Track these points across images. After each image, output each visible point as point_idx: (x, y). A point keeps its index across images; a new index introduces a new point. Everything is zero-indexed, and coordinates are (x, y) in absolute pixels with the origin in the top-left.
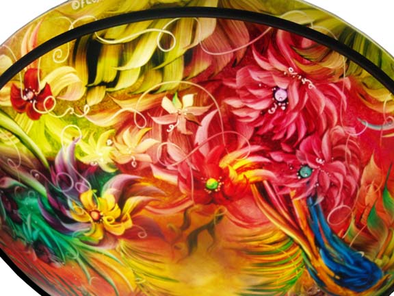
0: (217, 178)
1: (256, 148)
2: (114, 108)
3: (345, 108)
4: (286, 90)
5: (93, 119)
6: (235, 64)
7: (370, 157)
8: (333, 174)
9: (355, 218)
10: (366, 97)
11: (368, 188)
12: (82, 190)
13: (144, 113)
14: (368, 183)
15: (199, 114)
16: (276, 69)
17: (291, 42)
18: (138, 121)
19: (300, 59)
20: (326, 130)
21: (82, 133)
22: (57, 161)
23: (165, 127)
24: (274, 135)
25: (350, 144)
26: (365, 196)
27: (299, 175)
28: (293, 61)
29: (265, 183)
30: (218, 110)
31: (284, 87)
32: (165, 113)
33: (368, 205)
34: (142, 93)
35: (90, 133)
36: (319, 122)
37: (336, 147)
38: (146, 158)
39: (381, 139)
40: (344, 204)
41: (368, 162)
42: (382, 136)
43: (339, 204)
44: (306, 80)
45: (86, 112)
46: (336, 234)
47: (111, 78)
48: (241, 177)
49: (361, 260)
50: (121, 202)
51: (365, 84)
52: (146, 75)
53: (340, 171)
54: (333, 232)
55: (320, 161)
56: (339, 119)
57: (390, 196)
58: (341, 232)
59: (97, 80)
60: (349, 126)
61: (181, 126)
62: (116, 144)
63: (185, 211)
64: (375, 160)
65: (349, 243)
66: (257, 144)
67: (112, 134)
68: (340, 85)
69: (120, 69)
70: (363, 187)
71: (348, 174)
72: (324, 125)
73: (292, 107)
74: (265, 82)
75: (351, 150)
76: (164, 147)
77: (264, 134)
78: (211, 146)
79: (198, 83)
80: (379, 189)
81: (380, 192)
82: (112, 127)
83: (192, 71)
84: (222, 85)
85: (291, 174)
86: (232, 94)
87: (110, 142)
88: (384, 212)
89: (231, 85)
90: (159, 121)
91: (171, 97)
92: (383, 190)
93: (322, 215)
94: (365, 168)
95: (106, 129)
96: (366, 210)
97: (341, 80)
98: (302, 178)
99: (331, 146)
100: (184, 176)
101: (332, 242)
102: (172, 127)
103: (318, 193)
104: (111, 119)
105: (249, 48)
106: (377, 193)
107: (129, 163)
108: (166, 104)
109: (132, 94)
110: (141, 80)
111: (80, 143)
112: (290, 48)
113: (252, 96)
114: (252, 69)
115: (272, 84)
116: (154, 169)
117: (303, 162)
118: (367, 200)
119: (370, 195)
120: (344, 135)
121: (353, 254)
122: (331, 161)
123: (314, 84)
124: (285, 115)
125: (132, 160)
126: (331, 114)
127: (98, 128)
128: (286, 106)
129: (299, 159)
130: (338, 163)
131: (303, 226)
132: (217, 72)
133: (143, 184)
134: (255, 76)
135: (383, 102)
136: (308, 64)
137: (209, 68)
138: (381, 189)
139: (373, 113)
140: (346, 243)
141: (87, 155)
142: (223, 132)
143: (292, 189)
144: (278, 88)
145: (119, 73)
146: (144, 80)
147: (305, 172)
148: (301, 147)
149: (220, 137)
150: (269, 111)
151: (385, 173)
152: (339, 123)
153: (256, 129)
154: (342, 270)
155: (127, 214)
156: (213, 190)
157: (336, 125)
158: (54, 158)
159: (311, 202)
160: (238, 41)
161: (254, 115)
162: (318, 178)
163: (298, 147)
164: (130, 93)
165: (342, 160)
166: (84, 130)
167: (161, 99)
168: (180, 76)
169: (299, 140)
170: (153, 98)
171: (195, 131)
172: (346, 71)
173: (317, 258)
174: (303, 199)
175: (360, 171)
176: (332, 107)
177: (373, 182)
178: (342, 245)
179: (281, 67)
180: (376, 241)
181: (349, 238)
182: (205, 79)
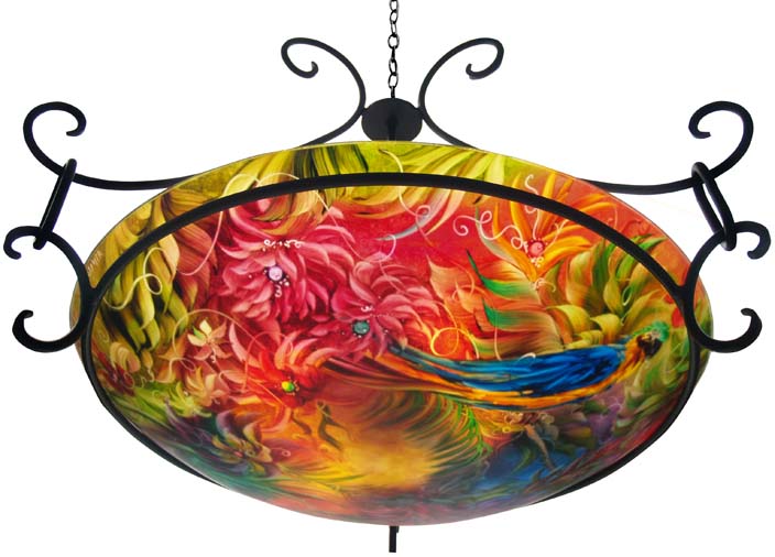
0: (287, 380)
1: (293, 335)
2: (165, 363)
3: (353, 240)
4: (277, 265)
5: (160, 380)
6: (216, 271)
7: (428, 265)
8: (393, 311)
9: (471, 332)
10: (370, 210)
11: (457, 295)
12: (209, 439)
13: (185, 356)
14: (451, 291)
15: (222, 335)
16: (252, 252)
17: (248, 215)
18: (187, 366)
19: (268, 225)
20: (348, 277)
21: (165, 395)
23: (209, 360)
24: (298, 314)
25: (387, 271)
26: (460, 304)
27: (358, 334)
28: (264, 232)
29: (331, 360)
30: (234, 322)
31: (272, 263)
32: (199, 348)
33: (475, 311)
34: (172, 340)
35: (169, 392)
36: (333, 274)
37: (374, 285)
38: (219, 393)
39: (426, 239)
40: (439, 329)
41: (429, 272)
42: (425, 235)
43: (433, 333)
44: (288, 242)
45: (152, 375)
46: (464, 360)
47: (144, 340)
48: (305, 368)
50: (241, 435)
51: (358, 199)
52: (162, 324)
53: (401, 304)
54: (457, 360)
55: (368, 309)
56: (354, 256)
57: (502, 282)
58: (468, 354)
59: (138, 346)
60: (371, 254)
61: (218, 352)
62: (191, 392)
63: (292, 418)
64: (437, 263)
65: (495, 358)
66: (292, 331)
67: (182, 386)
68: (328, 221)
69: (144, 326)
70: (447, 299)
71: (413, 300)
72: (342, 273)
73: (295, 277)
74: (253, 271)
75: (395, 276)
77: (290, 319)
78: (256, 357)
79: (202, 308)
80: (473, 287)
81: (478, 289)
83: (189, 299)
84: (220, 297)
85: (348, 338)
86: (233, 300)
87: (186, 393)
88: (511, 302)
89: (227, 293)
90: (201, 357)
91: (192, 333)
92: (481, 284)
93: (423, 354)
94: (431, 281)
95: (175, 383)
96: (478, 318)
97: (326, 215)
98: (364, 335)
99: (367, 287)
100: (261, 393)
101: (468, 369)
102: (214, 358)
103: (395, 337)
104: (170, 376)
105: (216, 247)
106: (476, 292)
107: (214, 403)
108: (193, 340)
109: (166, 345)
110: (163, 330)
111: (171, 403)
112: (251, 221)
113: (251, 292)
114: (232, 266)
115: (260, 269)
116: (235, 399)
117: (350, 321)
118: (468, 308)
119: (467, 301)
120: (372, 267)
121: (515, 363)
122: (380, 301)
123: (299, 240)
124: (293, 290)
125: (213, 400)
126: (341, 257)
127: (170, 385)
128: (288, 280)
129: (343, 321)
130: (390, 298)
131: (413, 374)
132: (207, 288)
133: (239, 414)
134: (240, 271)
135: (398, 199)
136: (279, 225)
137: (199, 289)
138: (476, 285)
139: (392, 220)
141: (183, 410)
142: (254, 339)
143: (364, 350)
144: (268, 269)
145: (145, 332)
146: (165, 329)
147: (362, 328)
148: (335, 308)
149: (254, 343)
150: (277, 296)
151: (467, 266)
152: (357, 259)
153: (279, 319)
154: (525, 384)
155: (256, 443)
156: (294, 391)
157: (355, 263)
159: (397, 351)
160: (203, 248)
161: (266, 308)
162: (380, 324)
163: (331, 311)
164: (164, 344)
165: (393, 291)
166: (164, 391)
167: (187, 340)
168: (184, 310)
169: (327, 303)
170: (181, 340)
171: (231, 350)
172: (325, 201)
174: (384, 352)
175: (425, 286)
176: (336, 249)
177: (457, 286)
178: (485, 364)
179: (255, 246)
180: (537, 332)
181: (487, 354)
182: (204, 300)
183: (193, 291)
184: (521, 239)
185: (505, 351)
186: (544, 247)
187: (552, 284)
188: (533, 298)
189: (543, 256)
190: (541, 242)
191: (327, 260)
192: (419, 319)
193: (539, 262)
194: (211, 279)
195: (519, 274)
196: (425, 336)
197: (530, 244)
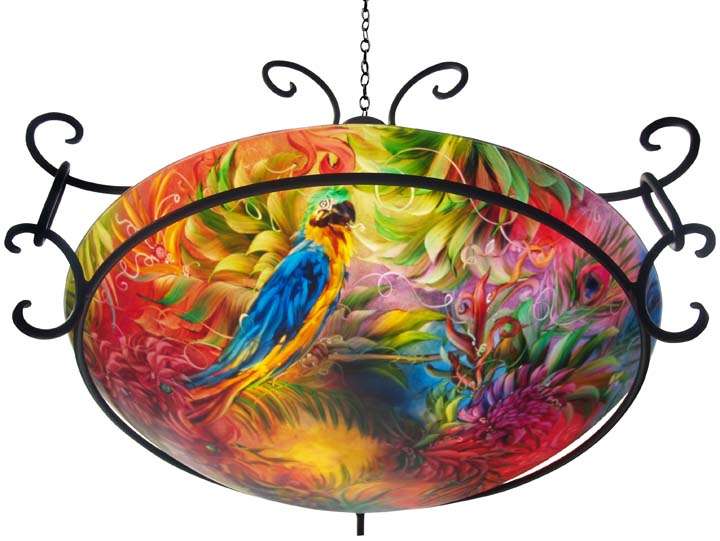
7: (136, 323)
9: (196, 339)
11: (164, 326)
14: (158, 327)
26: (171, 329)
33: (180, 324)
39: (121, 309)
40: (183, 353)
41: (140, 326)
42: (118, 308)
43: (184, 359)
46: (217, 358)
49: (254, 314)
54: (216, 362)
55: (153, 375)
57: (169, 293)
58: (214, 353)
60: (120, 343)
64: (138, 317)
66: (162, 417)
68: (98, 343)
70: (163, 333)
71: (154, 350)
75: (136, 345)
80: (162, 312)
81: (165, 310)
88: (187, 299)
92: (163, 306)
94: (146, 330)
96: (186, 327)
97: (95, 340)
98: (172, 391)
103: (179, 379)
106: (166, 313)
117: (159, 389)
118: (175, 327)
119: (170, 323)
120: (127, 350)
121: (243, 330)
123: (106, 364)
124: (134, 394)
128: (128, 390)
138: (162, 309)
140: (228, 343)
143: (184, 399)
147: (166, 388)
148: (148, 388)
151: (147, 304)
154: (271, 335)
159: (190, 385)
163: (150, 391)
172: (89, 334)
173: (254, 372)
177: (157, 320)
178: (230, 349)
180: (225, 299)
181: (221, 342)
184: (148, 257)
185: (226, 330)
186: (162, 247)
187: (193, 262)
188: (193, 283)
189: (168, 252)
190: (158, 246)
192: (171, 358)
193: (171, 259)
195: (170, 278)
196: (184, 364)
197: (155, 254)
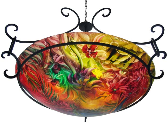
0: (116, 89)
1: (128, 87)
2: (110, 67)
4: (140, 78)
5: (103, 66)
6: (137, 70)
10: (148, 83)
12: (87, 78)
13: (115, 71)
15: (124, 77)
16: (141, 74)
18: (112, 72)
21: (98, 68)
22: (86, 69)
23: (117, 76)
25: (140, 91)
28: (144, 73)
29: (123, 93)
30: (128, 77)
32: (119, 73)
34: (118, 67)
35: (100, 69)
37: (137, 91)
38: (108, 80)
44: (143, 77)
45: (103, 64)
47: (114, 60)
50: (93, 85)
52: (121, 64)
53: (134, 95)
56: (142, 86)
59: (110, 59)
61: (119, 77)
62: (104, 74)
63: (105, 92)
67: (105, 72)
69: (117, 60)
72: (139, 86)
76: (113, 80)
78: (121, 83)
79: (129, 71)
82: (106, 70)
83: (129, 68)
85: (128, 93)
87: (103, 73)
89: (133, 74)
90: (116, 74)
91: (122, 71)
95: (105, 70)
100: (112, 86)
102: (118, 77)
104: (107, 69)
105: (140, 68)
107: (103, 79)
109: (116, 66)
110: (119, 64)
111: (96, 69)
112: (146, 71)
113: (134, 77)
114: (138, 72)
115: (139, 76)
116: (107, 82)
122: (135, 93)
125: (104, 79)
127: (103, 69)
133: (102, 84)
134: (138, 74)
136: (146, 74)
137: (132, 69)
139: (146, 86)
141: (95, 72)
142: (125, 82)
145: (116, 60)
146: (120, 65)
150: (135, 81)
155: (92, 87)
158: (86, 68)
160: (140, 65)
161: (132, 81)
164: (115, 66)
166: (99, 67)
167: (120, 70)
168: (127, 68)
169: (134, 88)
170: (119, 69)
171: (121, 79)
174: (125, 98)
176: (143, 84)
182: (130, 70)
183: (131, 68)
191: (141, 84)
194: (135, 70)
